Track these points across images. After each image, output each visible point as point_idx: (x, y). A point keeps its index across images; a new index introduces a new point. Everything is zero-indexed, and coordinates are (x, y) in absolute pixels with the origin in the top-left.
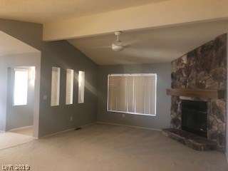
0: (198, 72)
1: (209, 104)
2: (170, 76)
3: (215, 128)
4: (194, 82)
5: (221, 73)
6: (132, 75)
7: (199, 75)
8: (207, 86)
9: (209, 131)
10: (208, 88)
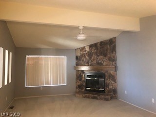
0: (98, 56)
1: (106, 74)
2: (75, 57)
3: (111, 87)
4: (95, 62)
5: (114, 57)
6: (49, 56)
7: (99, 58)
8: (104, 64)
9: (107, 89)
10: (105, 65)
